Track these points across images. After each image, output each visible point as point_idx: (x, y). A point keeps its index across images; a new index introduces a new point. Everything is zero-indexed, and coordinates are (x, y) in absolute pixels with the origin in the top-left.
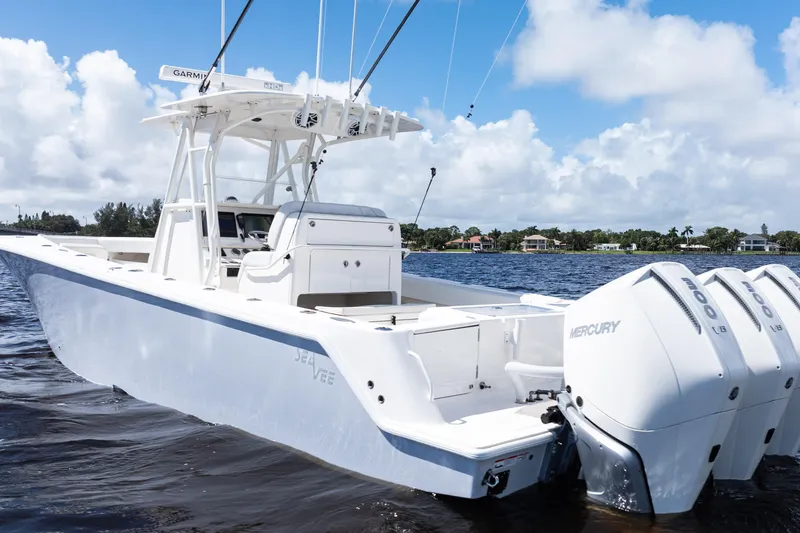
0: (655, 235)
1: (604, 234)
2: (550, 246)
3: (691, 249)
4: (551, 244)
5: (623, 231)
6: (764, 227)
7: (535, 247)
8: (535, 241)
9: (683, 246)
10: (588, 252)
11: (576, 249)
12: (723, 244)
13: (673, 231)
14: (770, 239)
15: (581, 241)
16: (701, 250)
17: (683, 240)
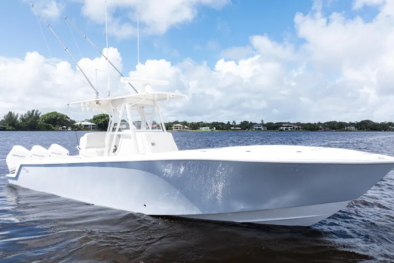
0: (222, 124)
1: (204, 123)
3: (235, 129)
4: (184, 128)
5: (211, 123)
6: (262, 121)
7: (177, 129)
8: (178, 126)
9: (232, 128)
10: (197, 131)
11: (193, 129)
12: (247, 127)
13: (229, 122)
14: (264, 125)
15: (195, 126)
16: (238, 129)
17: (232, 126)
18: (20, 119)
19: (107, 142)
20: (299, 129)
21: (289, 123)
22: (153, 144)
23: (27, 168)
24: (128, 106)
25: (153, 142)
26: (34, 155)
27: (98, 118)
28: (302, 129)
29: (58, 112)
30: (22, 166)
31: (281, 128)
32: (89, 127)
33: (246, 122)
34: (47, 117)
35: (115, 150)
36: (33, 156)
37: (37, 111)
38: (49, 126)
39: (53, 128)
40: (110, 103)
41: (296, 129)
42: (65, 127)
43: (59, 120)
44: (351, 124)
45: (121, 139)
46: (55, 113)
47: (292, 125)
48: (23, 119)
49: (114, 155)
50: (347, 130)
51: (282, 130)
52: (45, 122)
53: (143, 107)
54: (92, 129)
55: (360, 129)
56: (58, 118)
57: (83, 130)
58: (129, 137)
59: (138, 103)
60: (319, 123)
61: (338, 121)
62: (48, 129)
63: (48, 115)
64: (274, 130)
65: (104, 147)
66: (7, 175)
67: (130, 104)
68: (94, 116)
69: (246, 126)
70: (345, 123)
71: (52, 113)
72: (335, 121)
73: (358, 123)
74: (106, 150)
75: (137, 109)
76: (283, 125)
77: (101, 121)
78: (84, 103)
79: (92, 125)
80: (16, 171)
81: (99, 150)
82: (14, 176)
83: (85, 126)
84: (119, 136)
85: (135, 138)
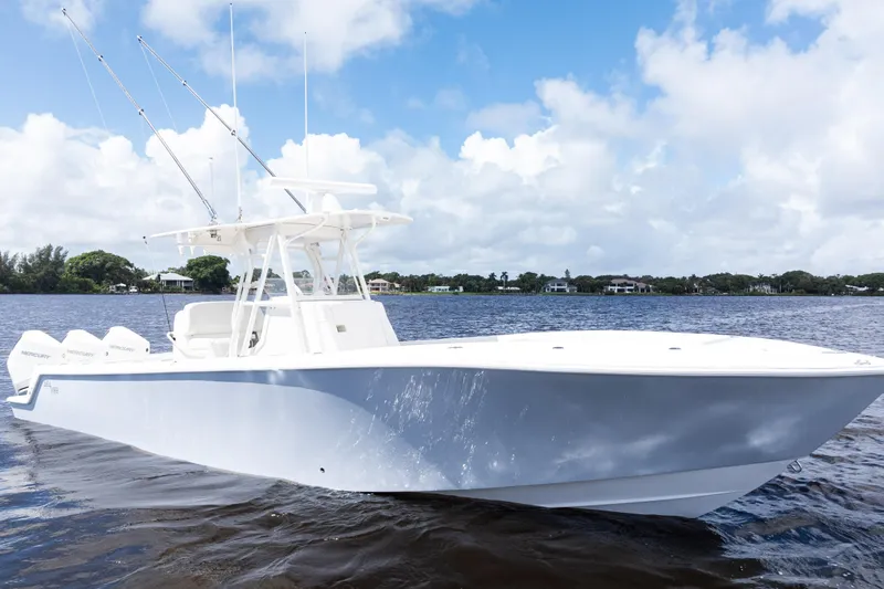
0: (478, 278)
1: (437, 277)
2: (391, 288)
3: (507, 291)
5: (453, 276)
6: (567, 272)
7: (377, 289)
8: (378, 284)
9: (500, 288)
10: (423, 294)
11: (413, 291)
12: (533, 287)
13: (493, 275)
14: (571, 282)
15: (417, 284)
16: (515, 291)
17: (500, 283)
18: (20, 266)
19: (235, 324)
20: (648, 291)
21: (625, 277)
22: (340, 329)
23: (54, 383)
24: (283, 243)
25: (339, 324)
26: (71, 352)
27: (197, 264)
28: (654, 290)
29: (106, 251)
30: (42, 378)
31: (610, 288)
32: (178, 285)
33: (530, 276)
34: (81, 262)
35: (254, 342)
36: (68, 355)
37: (60, 249)
38: (86, 282)
39: (96, 287)
40: (243, 234)
41: (642, 290)
42: (122, 285)
43: (109, 270)
44: (763, 280)
45: (267, 316)
46: (101, 253)
47: (633, 282)
48: (26, 268)
49: (252, 353)
50: (754, 293)
51: (612, 293)
52: (78, 274)
53: (318, 244)
54: (184, 290)
55: (783, 291)
56: (108, 265)
57: (163, 292)
58: (286, 313)
59: (308, 234)
60: (694, 278)
61: (733, 274)
62: (84, 289)
63: (83, 258)
64: (593, 291)
65: (228, 333)
66: (11, 399)
67: (287, 237)
68: (190, 261)
69: (531, 284)
70: (750, 278)
71: (94, 253)
72: (727, 274)
73: (777, 278)
74: (233, 341)
75: (305, 248)
76: (613, 281)
77: (206, 272)
78: (184, 235)
79: (185, 281)
80: (30, 390)
81: (218, 341)
82: (25, 399)
83: (169, 282)
84: (263, 309)
85: (300, 313)
